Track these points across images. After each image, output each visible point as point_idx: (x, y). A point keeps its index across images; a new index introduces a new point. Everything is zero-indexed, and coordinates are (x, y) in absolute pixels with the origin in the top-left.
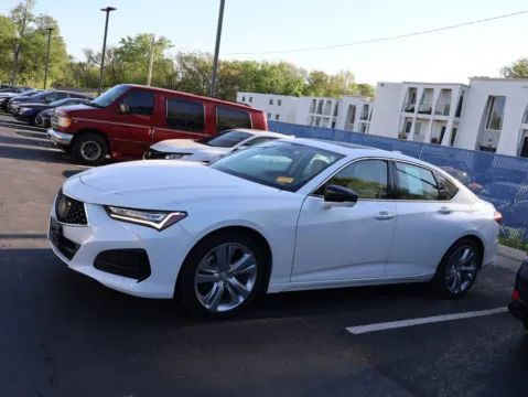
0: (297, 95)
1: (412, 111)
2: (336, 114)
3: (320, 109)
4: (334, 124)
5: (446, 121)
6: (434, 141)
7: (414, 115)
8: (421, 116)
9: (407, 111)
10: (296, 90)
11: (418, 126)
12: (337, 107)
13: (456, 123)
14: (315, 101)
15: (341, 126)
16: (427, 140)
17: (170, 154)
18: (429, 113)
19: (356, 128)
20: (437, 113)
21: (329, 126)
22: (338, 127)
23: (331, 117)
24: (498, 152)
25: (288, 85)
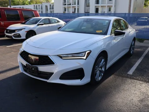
0: (27, 4)
1: (65, 5)
2: (42, 9)
3: (37, 8)
4: (42, 12)
5: (75, 7)
6: (73, 12)
7: (66, 6)
8: (68, 6)
9: (64, 5)
10: (26, 3)
11: (68, 9)
12: (42, 6)
13: (78, 7)
14: (34, 6)
15: (44, 12)
16: (71, 12)
17: (17, 30)
18: (70, 5)
19: (49, 12)
20: (72, 4)
21: (41, 13)
22: (43, 13)
23: (41, 10)
24: (90, 13)
25: (24, 1)
